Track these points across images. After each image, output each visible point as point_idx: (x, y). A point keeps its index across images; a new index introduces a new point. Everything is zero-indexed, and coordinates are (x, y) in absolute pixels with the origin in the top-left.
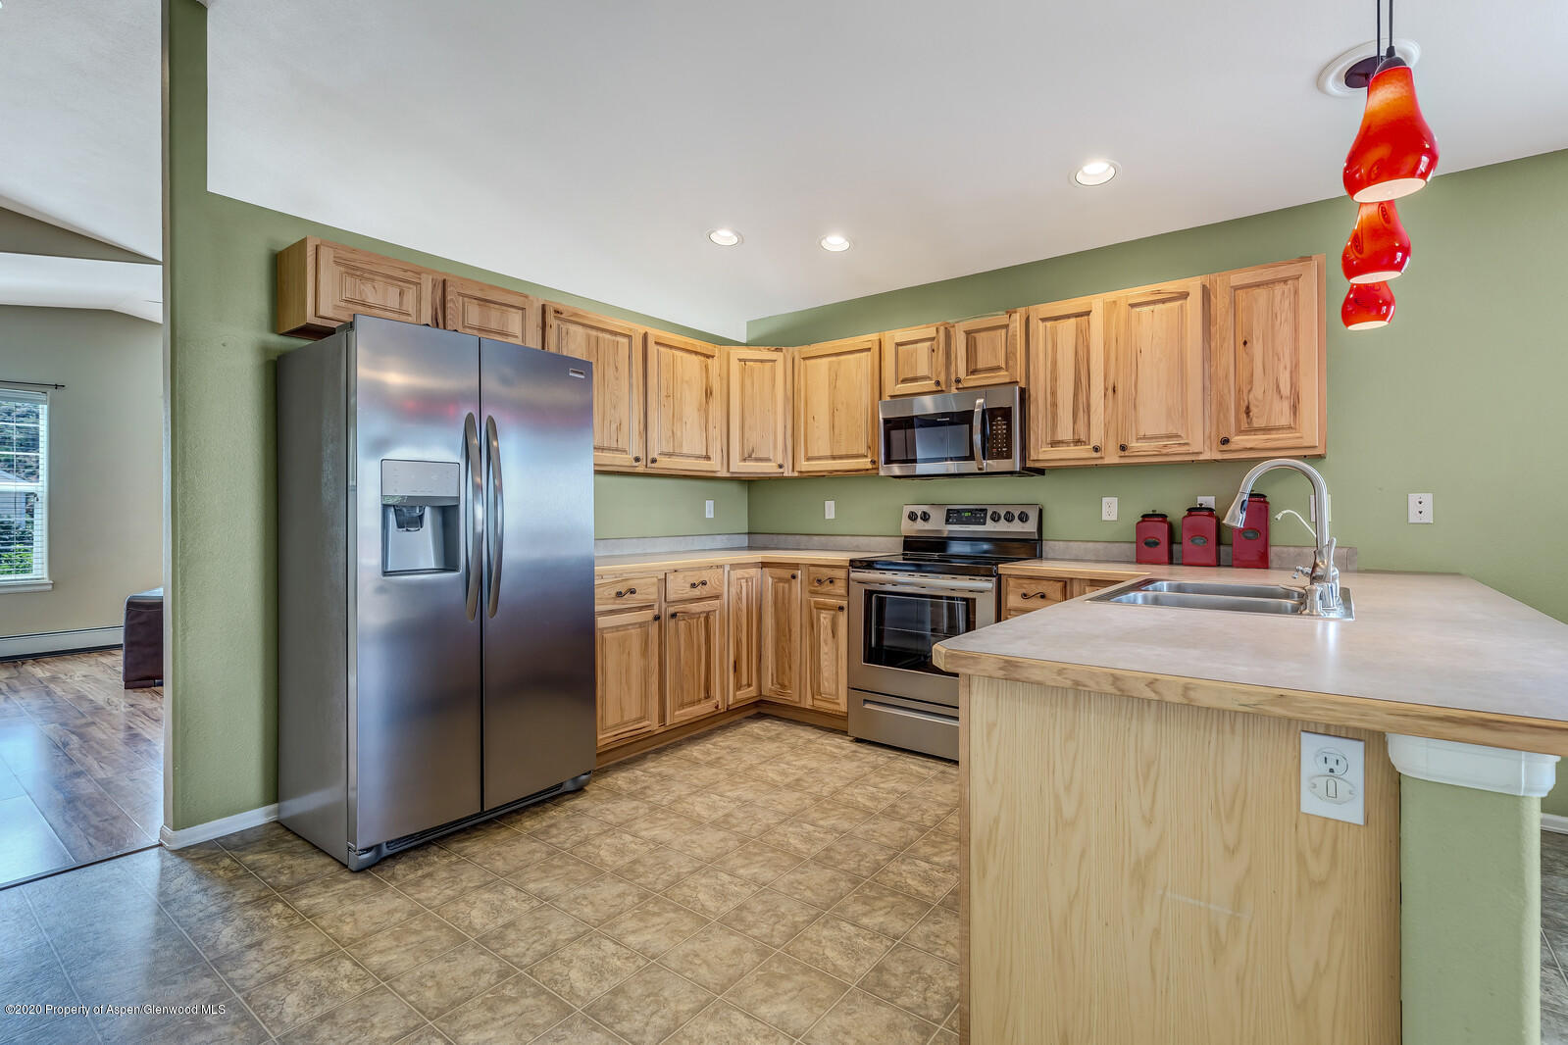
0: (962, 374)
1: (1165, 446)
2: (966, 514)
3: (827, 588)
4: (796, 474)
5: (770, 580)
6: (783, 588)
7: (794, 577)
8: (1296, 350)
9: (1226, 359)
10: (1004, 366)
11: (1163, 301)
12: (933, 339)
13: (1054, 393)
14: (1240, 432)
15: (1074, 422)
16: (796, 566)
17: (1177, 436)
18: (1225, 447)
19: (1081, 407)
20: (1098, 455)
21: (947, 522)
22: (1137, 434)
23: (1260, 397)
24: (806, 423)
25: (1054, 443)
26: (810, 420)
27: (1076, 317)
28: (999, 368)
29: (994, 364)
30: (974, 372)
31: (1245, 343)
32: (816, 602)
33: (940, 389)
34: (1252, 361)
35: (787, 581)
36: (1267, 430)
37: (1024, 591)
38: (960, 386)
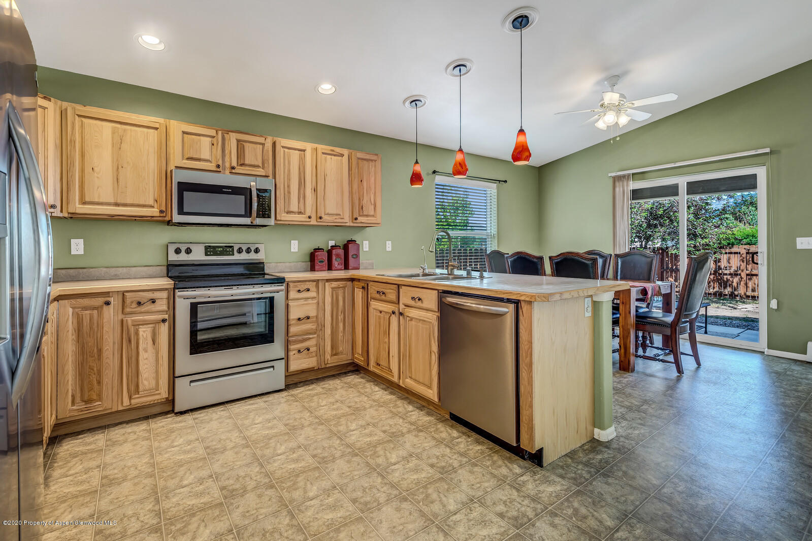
0: (234, 164)
1: (336, 219)
2: (219, 249)
3: (149, 307)
4: (66, 215)
5: (71, 310)
6: (91, 317)
7: (108, 303)
8: (375, 188)
9: (355, 186)
10: (261, 166)
11: (335, 155)
12: (214, 137)
13: (289, 186)
14: (360, 216)
15: (299, 203)
16: (107, 294)
17: (340, 215)
18: (355, 221)
19: (302, 197)
20: (310, 220)
21: (206, 255)
22: (325, 212)
23: (366, 203)
24: (82, 171)
25: (289, 212)
26: (88, 170)
27: (299, 150)
28: (258, 166)
29: (256, 164)
30: (242, 165)
31: (361, 181)
32: (133, 321)
33: (219, 170)
34: (363, 188)
35: (98, 308)
36: (367, 216)
37: (298, 289)
38: (233, 171)
